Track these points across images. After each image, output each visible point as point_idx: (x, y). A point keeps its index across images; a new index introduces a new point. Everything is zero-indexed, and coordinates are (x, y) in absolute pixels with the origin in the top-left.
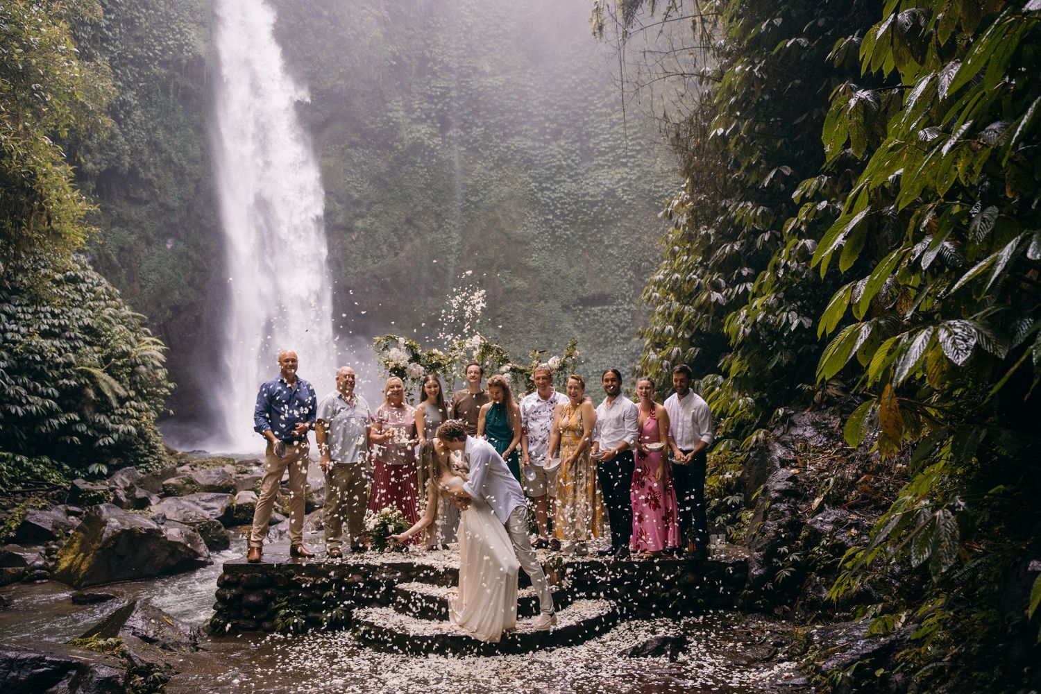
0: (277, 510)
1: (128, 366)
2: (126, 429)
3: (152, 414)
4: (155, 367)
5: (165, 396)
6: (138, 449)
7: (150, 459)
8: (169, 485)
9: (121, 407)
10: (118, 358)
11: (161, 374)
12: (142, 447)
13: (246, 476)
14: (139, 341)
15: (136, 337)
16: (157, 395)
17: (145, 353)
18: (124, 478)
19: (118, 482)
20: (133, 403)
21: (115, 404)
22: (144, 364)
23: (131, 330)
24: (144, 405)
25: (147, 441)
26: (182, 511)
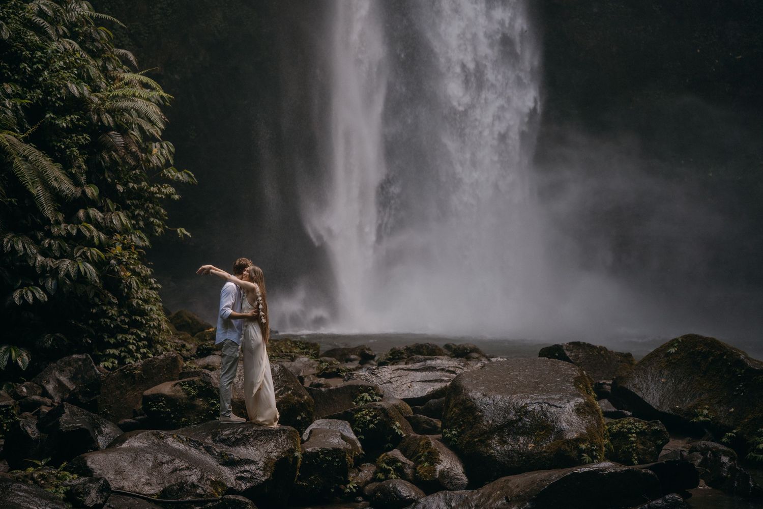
0: (400, 472)
1: (84, 130)
2: (72, 271)
3: (138, 239)
4: (149, 138)
5: (167, 201)
6: (104, 314)
7: (131, 338)
8: (158, 397)
9: (68, 221)
10: (61, 112)
11: (160, 153)
12: (113, 312)
13: (336, 383)
14: (111, 79)
15: (104, 70)
16: (151, 197)
17: (120, 104)
18: (63, 379)
19: (50, 388)
20: (93, 212)
21: (48, 212)
22: (123, 130)
23: (94, 55)
24: (120, 219)
25: (124, 300)
26: (167, 469)
